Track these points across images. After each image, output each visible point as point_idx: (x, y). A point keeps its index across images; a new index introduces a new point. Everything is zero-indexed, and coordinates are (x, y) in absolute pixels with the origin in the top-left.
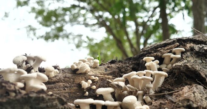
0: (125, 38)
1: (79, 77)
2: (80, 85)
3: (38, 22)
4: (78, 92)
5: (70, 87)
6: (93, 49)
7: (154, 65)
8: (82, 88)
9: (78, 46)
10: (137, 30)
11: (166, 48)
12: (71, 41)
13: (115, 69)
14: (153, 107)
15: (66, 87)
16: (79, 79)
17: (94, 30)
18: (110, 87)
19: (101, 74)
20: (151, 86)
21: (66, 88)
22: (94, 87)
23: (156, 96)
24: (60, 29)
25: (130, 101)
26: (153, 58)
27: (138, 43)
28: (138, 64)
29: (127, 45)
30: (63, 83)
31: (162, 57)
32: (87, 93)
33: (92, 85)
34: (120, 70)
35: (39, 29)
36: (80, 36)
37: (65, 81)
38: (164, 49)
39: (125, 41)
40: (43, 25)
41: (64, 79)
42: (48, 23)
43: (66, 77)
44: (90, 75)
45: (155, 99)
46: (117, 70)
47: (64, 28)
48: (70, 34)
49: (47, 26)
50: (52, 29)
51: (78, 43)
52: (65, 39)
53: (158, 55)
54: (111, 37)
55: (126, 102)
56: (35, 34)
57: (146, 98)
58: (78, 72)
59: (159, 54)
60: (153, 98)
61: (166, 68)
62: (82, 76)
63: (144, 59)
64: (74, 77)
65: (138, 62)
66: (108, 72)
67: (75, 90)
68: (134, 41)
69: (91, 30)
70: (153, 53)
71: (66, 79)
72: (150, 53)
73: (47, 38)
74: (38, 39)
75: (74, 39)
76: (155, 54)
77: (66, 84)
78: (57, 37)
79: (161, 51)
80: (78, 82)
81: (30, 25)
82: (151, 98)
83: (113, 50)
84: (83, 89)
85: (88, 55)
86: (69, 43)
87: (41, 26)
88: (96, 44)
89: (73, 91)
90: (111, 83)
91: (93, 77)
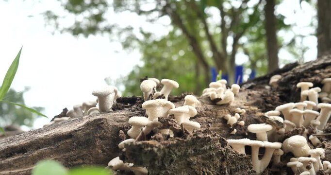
0: (202, 34)
1: (222, 109)
2: (225, 121)
3: (62, 5)
4: (223, 129)
5: (214, 122)
6: (150, 51)
7: (314, 95)
8: (228, 123)
9: (126, 45)
10: (223, 22)
11: (327, 70)
12: (115, 37)
13: (258, 97)
14: (327, 151)
15: (209, 123)
16: (222, 112)
17: (151, 21)
18: (268, 123)
19: (245, 105)
20: (318, 122)
21: (210, 125)
22: (243, 123)
23: (326, 137)
24: (98, 18)
25: (299, 143)
26: (311, 84)
27: (224, 44)
28: (288, 92)
29: (205, 45)
30: (206, 118)
31: (322, 83)
32: (235, 130)
33: (240, 120)
34: (265, 99)
35: (64, 17)
36: (130, 29)
37: (207, 115)
38: (323, 72)
39: (202, 39)
40: (70, 11)
41: (205, 112)
42: (78, 8)
43: (207, 110)
44: (234, 107)
45: (326, 139)
46: (261, 100)
47: (105, 16)
48: (113, 26)
49: (76, 12)
50: (85, 18)
51: (126, 41)
52: (106, 34)
53: (318, 80)
54: (179, 32)
55: (294, 143)
56: (57, 26)
57: (313, 139)
58: (220, 103)
59: (318, 78)
60: (323, 138)
61: (328, 97)
62: (225, 107)
63: (299, 85)
64: (216, 109)
65: (287, 88)
66: (251, 102)
67: (219, 126)
68: (218, 40)
69: (147, 21)
70: (310, 77)
71: (208, 112)
72: (306, 77)
73: (76, 31)
74: (61, 32)
75: (120, 33)
76: (313, 78)
77: (209, 120)
78: (92, 30)
79: (321, 75)
80: (222, 116)
81: (49, 10)
82: (319, 138)
83: (182, 53)
84: (229, 125)
85: (141, 60)
86: (112, 40)
87: (67, 12)
88: (155, 42)
89: (219, 128)
90: (268, 118)
91: (239, 109)
